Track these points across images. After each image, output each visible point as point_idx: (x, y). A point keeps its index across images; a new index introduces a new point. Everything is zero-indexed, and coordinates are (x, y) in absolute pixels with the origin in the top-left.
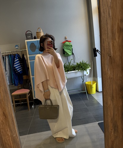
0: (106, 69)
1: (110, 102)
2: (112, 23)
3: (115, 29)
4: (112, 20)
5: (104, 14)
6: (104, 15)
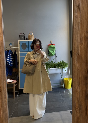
0: (75, 63)
1: (77, 87)
2: (80, 33)
3: (82, 37)
5: (76, 27)
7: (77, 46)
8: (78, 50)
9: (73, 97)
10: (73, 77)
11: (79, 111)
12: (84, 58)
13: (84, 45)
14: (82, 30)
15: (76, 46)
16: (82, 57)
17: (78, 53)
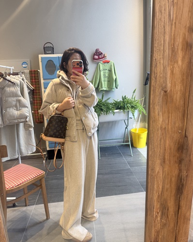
0: (157, 113)
1: (158, 168)
2: (173, 32)
3: (177, 43)
4: (173, 26)
5: (161, 14)
6: (160, 17)
7: (164, 68)
8: (166, 78)
9: (149, 190)
10: (150, 146)
11: (161, 219)
12: (178, 99)
13: (182, 65)
14: (177, 23)
15: (159, 69)
16: (175, 96)
17: (166, 87)
